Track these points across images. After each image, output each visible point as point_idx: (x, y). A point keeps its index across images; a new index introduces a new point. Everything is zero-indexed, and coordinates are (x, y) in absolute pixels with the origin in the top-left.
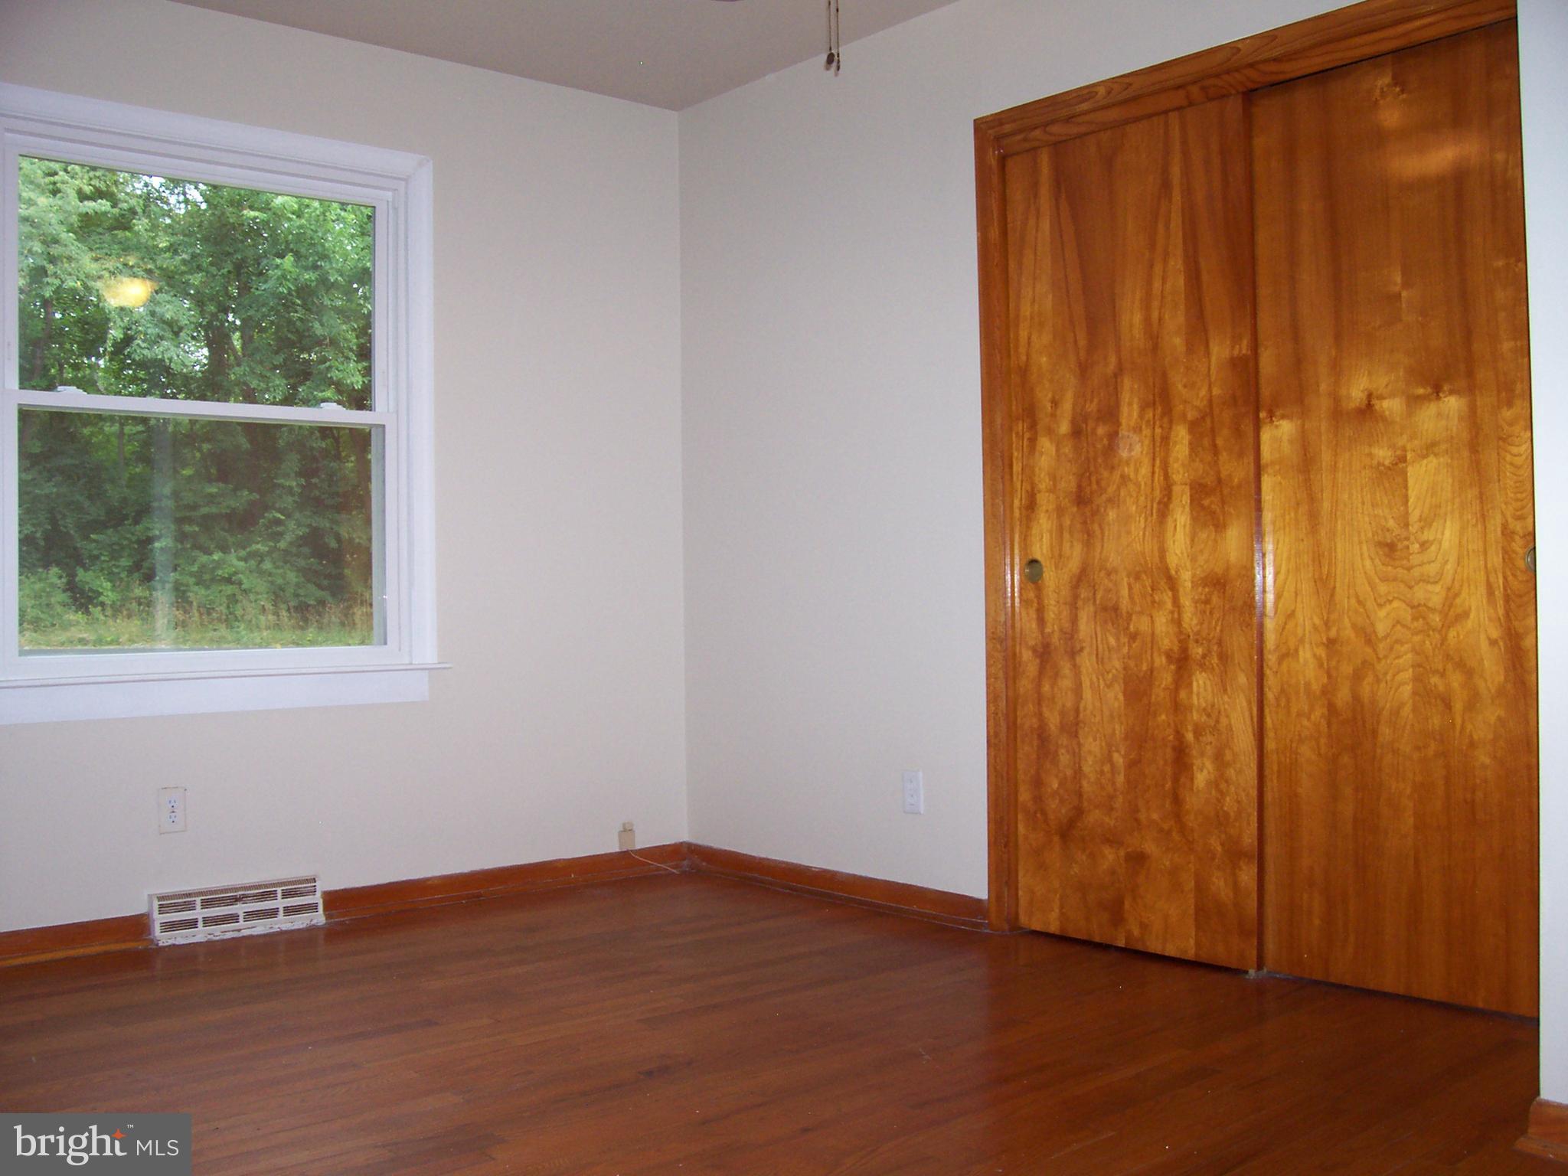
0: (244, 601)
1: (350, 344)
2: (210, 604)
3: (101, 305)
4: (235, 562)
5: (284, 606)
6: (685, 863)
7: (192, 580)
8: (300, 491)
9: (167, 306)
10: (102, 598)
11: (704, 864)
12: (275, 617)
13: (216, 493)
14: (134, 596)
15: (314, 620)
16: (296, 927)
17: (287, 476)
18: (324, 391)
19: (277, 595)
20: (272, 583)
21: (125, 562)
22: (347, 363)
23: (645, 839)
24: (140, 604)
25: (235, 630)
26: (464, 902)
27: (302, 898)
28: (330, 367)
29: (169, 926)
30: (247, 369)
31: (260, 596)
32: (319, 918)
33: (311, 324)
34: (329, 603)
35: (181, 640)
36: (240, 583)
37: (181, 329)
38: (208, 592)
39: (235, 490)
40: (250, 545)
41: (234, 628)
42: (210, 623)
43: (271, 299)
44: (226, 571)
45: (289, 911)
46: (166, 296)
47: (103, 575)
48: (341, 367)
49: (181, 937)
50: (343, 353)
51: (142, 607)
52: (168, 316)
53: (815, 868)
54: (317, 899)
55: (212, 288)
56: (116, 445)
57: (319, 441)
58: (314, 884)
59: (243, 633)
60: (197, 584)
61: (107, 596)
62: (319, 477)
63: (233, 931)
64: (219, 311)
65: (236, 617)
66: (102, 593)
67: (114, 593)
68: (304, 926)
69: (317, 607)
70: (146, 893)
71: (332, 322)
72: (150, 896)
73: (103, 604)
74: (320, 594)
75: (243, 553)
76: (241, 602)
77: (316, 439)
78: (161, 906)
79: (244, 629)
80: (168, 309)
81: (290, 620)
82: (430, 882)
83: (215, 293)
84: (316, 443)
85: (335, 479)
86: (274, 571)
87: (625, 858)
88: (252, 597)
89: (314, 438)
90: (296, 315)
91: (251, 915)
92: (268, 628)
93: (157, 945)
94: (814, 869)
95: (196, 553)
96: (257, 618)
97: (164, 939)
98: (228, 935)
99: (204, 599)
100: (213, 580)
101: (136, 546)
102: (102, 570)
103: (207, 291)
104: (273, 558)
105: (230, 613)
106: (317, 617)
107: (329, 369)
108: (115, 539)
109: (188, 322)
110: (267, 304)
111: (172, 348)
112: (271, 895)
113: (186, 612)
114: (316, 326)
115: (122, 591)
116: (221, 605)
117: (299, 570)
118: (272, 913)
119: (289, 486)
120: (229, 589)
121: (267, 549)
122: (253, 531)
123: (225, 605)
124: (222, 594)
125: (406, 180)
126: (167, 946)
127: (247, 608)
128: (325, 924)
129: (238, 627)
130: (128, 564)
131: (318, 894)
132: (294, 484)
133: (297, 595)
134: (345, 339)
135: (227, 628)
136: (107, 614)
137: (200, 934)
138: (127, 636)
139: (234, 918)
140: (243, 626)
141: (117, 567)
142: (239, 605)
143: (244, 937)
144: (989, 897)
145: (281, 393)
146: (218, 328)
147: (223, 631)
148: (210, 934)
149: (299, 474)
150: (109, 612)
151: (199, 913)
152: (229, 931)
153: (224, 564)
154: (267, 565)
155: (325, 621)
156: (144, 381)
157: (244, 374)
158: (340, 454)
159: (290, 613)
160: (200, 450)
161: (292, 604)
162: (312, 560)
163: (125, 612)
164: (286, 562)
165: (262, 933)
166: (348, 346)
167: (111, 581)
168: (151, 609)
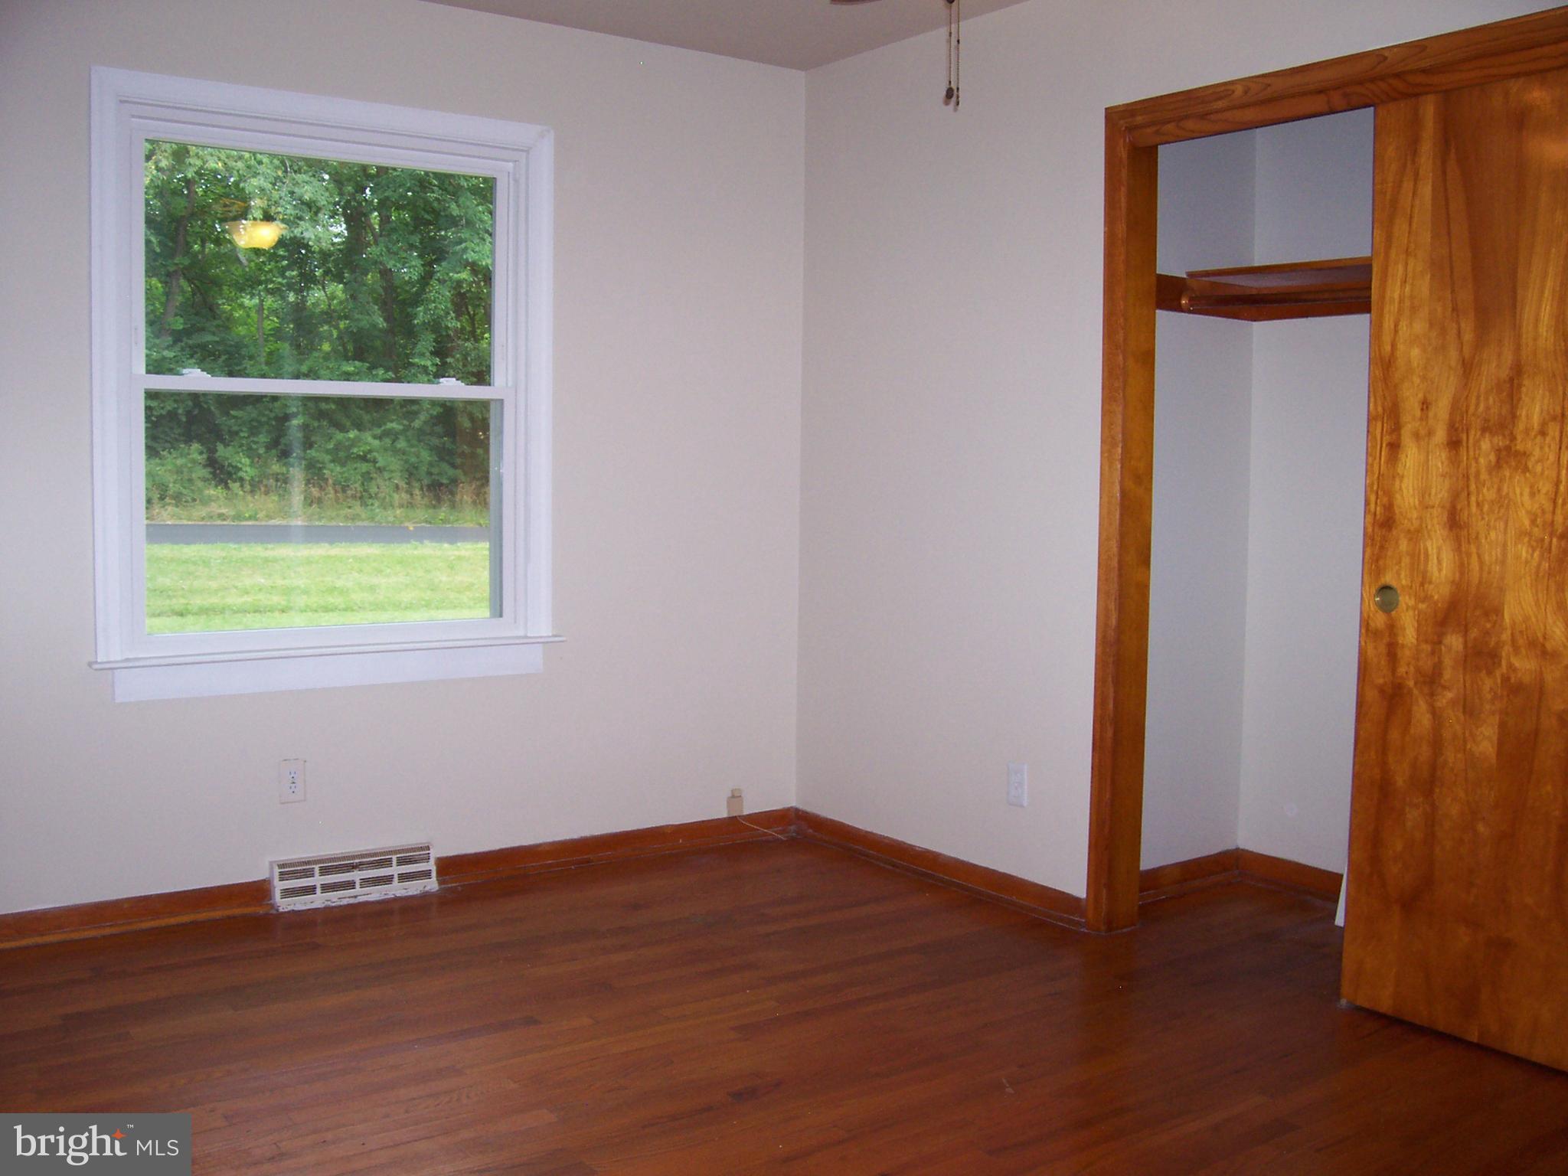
0: (378, 480)
1: (487, 225)
2: (345, 482)
3: (242, 185)
4: (370, 439)
5: (417, 485)
6: (792, 828)
7: (328, 458)
8: (434, 370)
9: (306, 187)
10: (241, 474)
11: (811, 831)
12: (409, 496)
13: (353, 371)
14: (271, 472)
15: (446, 498)
16: (410, 894)
17: (422, 355)
18: (459, 272)
19: (411, 473)
20: (406, 461)
21: (263, 438)
22: (482, 244)
23: (752, 806)
24: (277, 480)
25: (369, 507)
26: (573, 867)
27: (415, 865)
28: (466, 249)
29: (288, 893)
30: (384, 249)
31: (394, 475)
32: (432, 884)
33: (447, 205)
34: (461, 483)
35: (316, 517)
36: (375, 461)
37: (319, 210)
38: (345, 469)
39: (370, 369)
40: (385, 424)
41: (368, 505)
42: (344, 501)
43: (408, 181)
44: (362, 449)
45: (404, 877)
46: (304, 176)
47: (243, 451)
48: (477, 249)
49: (301, 903)
50: (478, 234)
51: (279, 484)
52: (307, 197)
53: (919, 847)
54: (431, 866)
55: (350, 168)
56: (256, 320)
57: (454, 321)
58: (428, 852)
59: (377, 510)
60: (333, 461)
61: (246, 472)
62: (453, 357)
63: (349, 897)
64: (357, 192)
65: (370, 494)
66: (241, 469)
67: (253, 469)
68: (419, 892)
69: (450, 487)
70: (269, 858)
71: (468, 203)
72: (271, 863)
73: (241, 479)
74: (451, 472)
75: (378, 431)
76: (376, 479)
77: (452, 319)
78: (281, 873)
79: (378, 507)
80: (307, 190)
81: (422, 498)
82: (540, 849)
83: (353, 173)
84: (451, 323)
85: (469, 359)
86: (408, 449)
87: (733, 824)
88: (386, 475)
89: (449, 318)
90: (432, 195)
91: (367, 882)
92: (401, 506)
93: (277, 910)
94: (917, 849)
95: (332, 430)
96: (390, 496)
97: (285, 905)
98: (345, 902)
99: (340, 476)
100: (348, 457)
101: (274, 423)
102: (241, 446)
103: (345, 172)
104: (406, 437)
105: (365, 491)
106: (450, 496)
107: (465, 250)
108: (254, 415)
109: (325, 203)
110: (404, 185)
111: (311, 229)
112: (386, 863)
113: (321, 488)
114: (453, 206)
115: (261, 467)
116: (355, 482)
117: (432, 449)
118: (388, 880)
119: (424, 366)
120: (364, 467)
121: (401, 427)
122: (387, 410)
123: (360, 482)
124: (357, 471)
125: (527, 151)
126: (285, 912)
127: (381, 485)
128: (438, 891)
129: (372, 505)
130: (266, 440)
131: (432, 861)
132: (429, 363)
133: (430, 474)
134: (481, 221)
135: (361, 506)
136: (245, 490)
137: (318, 901)
138: (264, 512)
139: (350, 885)
140: (377, 503)
141: (257, 443)
142: (374, 482)
143: (359, 903)
144: (1087, 896)
145: (416, 274)
146: (356, 208)
147: (358, 508)
148: (327, 901)
149: (435, 353)
150: (248, 487)
151: (318, 880)
152: (345, 898)
153: (359, 441)
154: (401, 444)
155: (458, 498)
156: (283, 258)
157: (381, 254)
158: (476, 332)
159: (423, 491)
160: (337, 327)
161: (426, 482)
162: (445, 439)
163: (263, 489)
164: (420, 441)
165: (378, 899)
166: (485, 228)
167: (249, 457)
168: (288, 485)
